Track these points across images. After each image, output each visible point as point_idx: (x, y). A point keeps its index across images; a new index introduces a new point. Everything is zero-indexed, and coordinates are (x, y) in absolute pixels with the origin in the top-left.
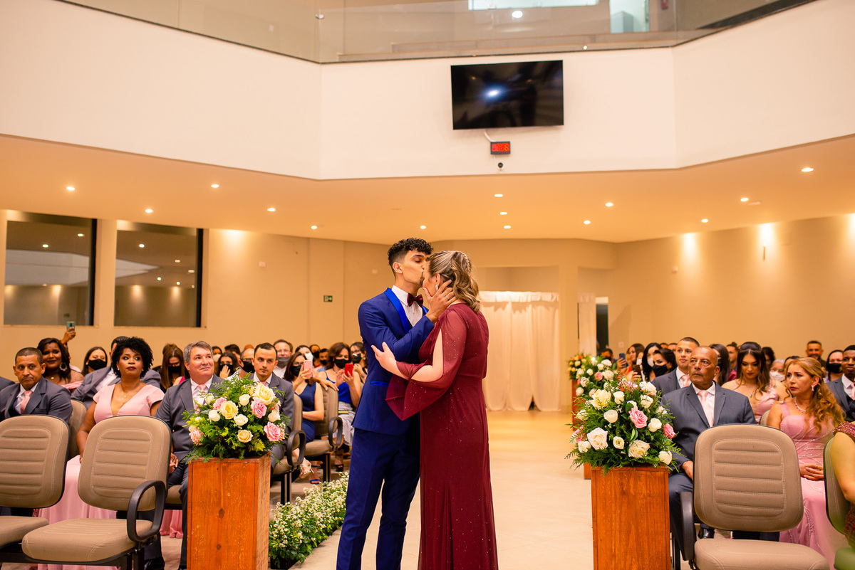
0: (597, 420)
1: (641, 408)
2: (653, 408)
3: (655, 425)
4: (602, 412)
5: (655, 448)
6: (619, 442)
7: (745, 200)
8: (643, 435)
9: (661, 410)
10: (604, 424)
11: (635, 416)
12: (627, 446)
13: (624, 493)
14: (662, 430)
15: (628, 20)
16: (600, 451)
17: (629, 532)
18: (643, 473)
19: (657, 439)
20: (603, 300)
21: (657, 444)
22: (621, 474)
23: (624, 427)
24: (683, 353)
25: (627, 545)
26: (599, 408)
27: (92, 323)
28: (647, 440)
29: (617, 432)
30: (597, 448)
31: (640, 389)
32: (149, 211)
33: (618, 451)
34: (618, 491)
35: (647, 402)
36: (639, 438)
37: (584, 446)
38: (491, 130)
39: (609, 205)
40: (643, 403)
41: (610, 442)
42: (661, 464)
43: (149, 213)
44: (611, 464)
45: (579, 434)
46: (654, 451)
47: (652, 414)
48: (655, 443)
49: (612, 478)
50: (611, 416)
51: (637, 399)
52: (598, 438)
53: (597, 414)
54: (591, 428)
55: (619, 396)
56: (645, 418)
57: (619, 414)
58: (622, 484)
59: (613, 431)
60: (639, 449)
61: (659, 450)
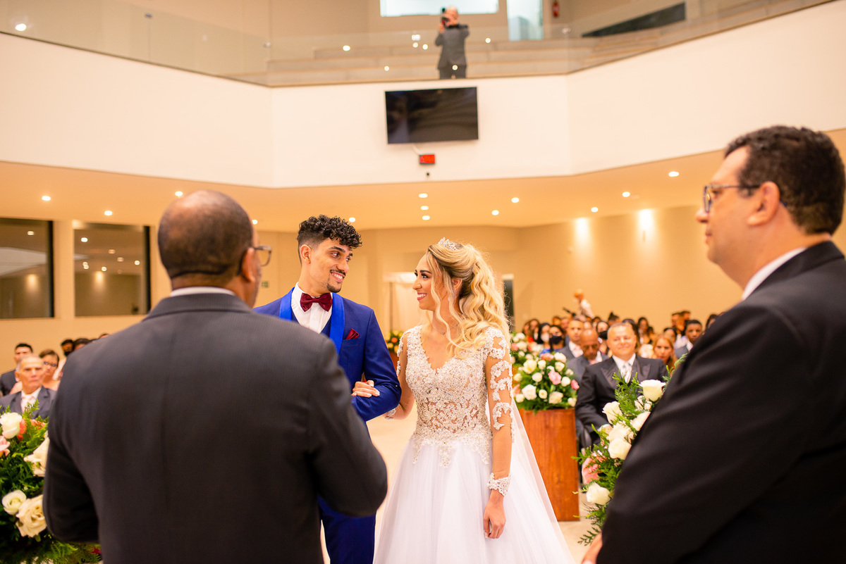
0: (528, 380)
1: (556, 371)
2: (564, 371)
3: (566, 381)
4: (531, 375)
5: (566, 397)
6: (543, 394)
7: (626, 194)
8: (558, 388)
9: (569, 372)
10: (533, 383)
11: (553, 377)
12: (548, 396)
13: (547, 427)
14: (570, 386)
15: (523, 23)
16: (531, 401)
17: (551, 451)
18: (559, 413)
19: (567, 391)
20: (509, 277)
21: (567, 394)
22: (545, 415)
23: (546, 383)
24: (576, 331)
25: (550, 460)
26: (529, 372)
27: (52, 315)
28: (561, 391)
29: (542, 387)
30: (529, 398)
31: (554, 358)
32: (108, 213)
33: (542, 400)
34: (543, 425)
35: (560, 366)
36: (556, 390)
37: (520, 398)
38: (420, 145)
39: (515, 200)
40: (557, 368)
41: (537, 394)
42: (570, 407)
43: (108, 215)
44: (538, 409)
45: (517, 390)
46: (565, 399)
47: (563, 374)
48: (566, 393)
49: (538, 417)
50: (538, 377)
51: (554, 365)
52: (530, 392)
53: (528, 376)
54: (525, 385)
55: (542, 364)
56: (559, 377)
57: (543, 376)
58: (545, 421)
59: (539, 387)
60: (556, 398)
61: (568, 397)
